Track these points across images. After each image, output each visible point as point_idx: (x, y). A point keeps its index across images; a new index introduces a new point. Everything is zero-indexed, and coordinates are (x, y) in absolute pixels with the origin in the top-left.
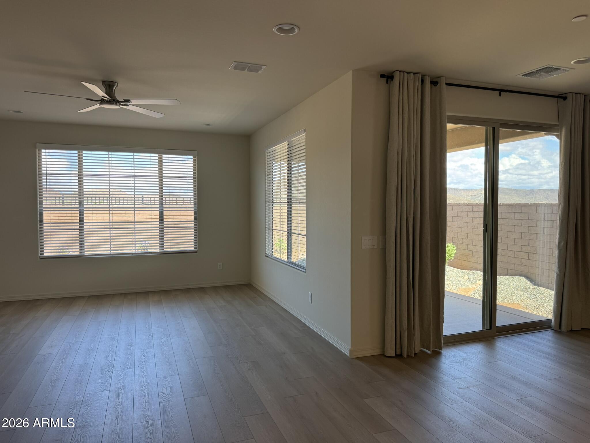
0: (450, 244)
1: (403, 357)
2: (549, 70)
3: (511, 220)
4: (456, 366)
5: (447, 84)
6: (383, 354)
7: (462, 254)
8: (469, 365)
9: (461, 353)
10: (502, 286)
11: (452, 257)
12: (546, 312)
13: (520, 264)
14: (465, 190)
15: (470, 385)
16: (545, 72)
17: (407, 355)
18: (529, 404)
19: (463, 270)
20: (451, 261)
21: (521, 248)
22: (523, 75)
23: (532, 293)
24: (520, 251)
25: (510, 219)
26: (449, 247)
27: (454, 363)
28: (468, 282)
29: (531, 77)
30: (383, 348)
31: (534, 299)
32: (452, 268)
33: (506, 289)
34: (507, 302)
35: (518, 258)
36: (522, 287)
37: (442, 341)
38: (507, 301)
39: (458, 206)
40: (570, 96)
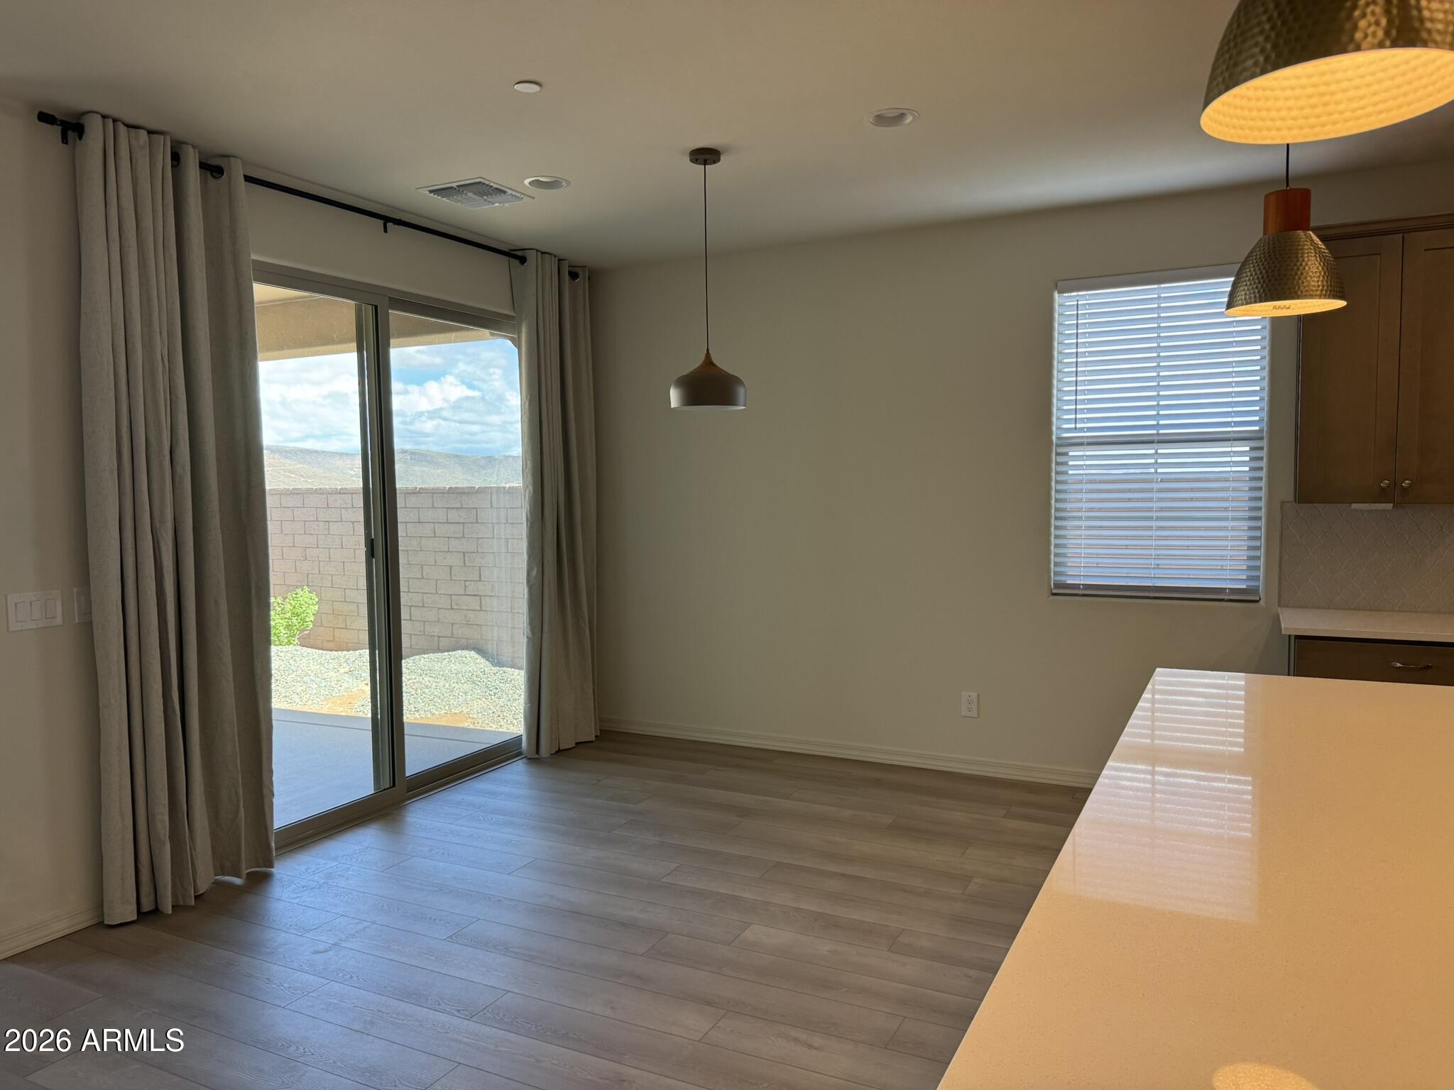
0: (302, 590)
1: (162, 912)
2: (483, 190)
3: (440, 525)
4: (308, 899)
5: (248, 179)
6: (101, 925)
7: (333, 613)
8: (341, 888)
9: (322, 862)
10: (426, 679)
11: (310, 623)
12: (515, 721)
13: (465, 622)
14: (343, 454)
15: (343, 936)
16: (475, 193)
17: (173, 906)
18: (471, 941)
19: (336, 651)
20: (306, 632)
21: (465, 587)
22: (431, 192)
23: (489, 683)
24: (463, 593)
25: (439, 523)
26: (301, 599)
27: (303, 893)
28: (349, 680)
29: (449, 199)
30: (99, 904)
31: (493, 697)
32: (309, 650)
33: (434, 685)
34: (437, 713)
35: (460, 609)
36: (470, 674)
37: (273, 845)
38: (436, 710)
39: (317, 495)
40: (531, 256)
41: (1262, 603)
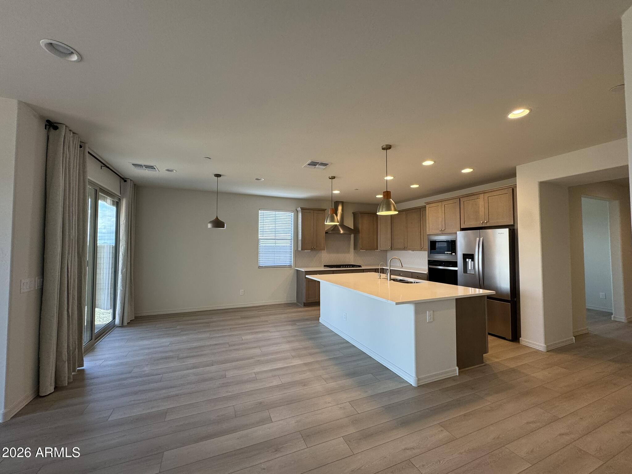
1: (63, 386)
2: (150, 167)
16: (146, 167)
17: (68, 383)
22: (133, 164)
40: (129, 181)
41: (293, 267)
